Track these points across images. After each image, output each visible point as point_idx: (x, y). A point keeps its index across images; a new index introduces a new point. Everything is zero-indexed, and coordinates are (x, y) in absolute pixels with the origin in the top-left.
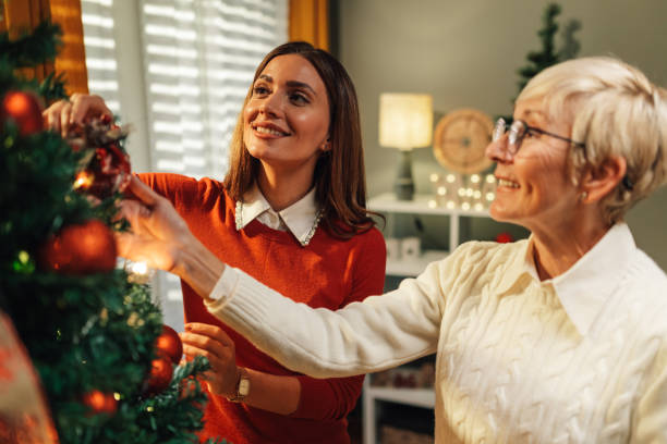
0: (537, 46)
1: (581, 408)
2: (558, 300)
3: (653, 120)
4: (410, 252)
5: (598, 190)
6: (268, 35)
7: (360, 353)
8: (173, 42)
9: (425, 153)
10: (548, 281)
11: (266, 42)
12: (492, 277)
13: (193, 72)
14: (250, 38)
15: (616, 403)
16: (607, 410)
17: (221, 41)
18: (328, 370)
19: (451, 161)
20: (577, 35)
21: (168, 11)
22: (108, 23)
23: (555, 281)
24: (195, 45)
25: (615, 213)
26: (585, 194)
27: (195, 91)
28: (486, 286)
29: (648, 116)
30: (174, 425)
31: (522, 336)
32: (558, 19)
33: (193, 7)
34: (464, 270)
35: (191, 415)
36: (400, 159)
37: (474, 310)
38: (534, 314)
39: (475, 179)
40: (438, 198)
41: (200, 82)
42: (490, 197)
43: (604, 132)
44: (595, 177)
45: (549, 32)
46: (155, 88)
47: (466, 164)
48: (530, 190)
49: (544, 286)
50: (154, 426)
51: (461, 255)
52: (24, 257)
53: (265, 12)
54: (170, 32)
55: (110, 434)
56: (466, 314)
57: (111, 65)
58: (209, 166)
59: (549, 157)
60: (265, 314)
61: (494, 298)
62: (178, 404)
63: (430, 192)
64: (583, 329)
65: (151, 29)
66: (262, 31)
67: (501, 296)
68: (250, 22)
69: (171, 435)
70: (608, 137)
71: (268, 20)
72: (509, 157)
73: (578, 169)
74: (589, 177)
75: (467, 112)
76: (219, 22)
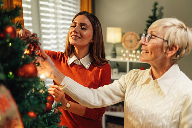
0: (151, 14)
1: (165, 115)
2: (158, 85)
3: (187, 35)
4: (115, 73)
5: (170, 54)
6: (75, 10)
7: (103, 101)
8: (48, 12)
9: (119, 44)
10: (155, 80)
11: (74, 12)
12: (140, 79)
13: (54, 21)
14: (69, 11)
15: (175, 114)
16: (173, 116)
17: (61, 12)
18: (94, 106)
19: (127, 47)
20: (163, 11)
21: (46, 3)
22: (29, 7)
23: (158, 80)
24: (54, 13)
25: (174, 61)
26: (167, 55)
27: (54, 26)
28: (138, 82)
29: (185, 34)
30: (52, 121)
31: (148, 96)
32: (157, 6)
33: (53, 2)
34: (132, 77)
35: (57, 118)
36: (112, 46)
37: (135, 89)
38: (152, 89)
39: (134, 52)
40: (123, 57)
41: (56, 23)
42: (138, 57)
43: (173, 37)
44: (170, 50)
45: (155, 10)
46: (43, 25)
47: (131, 48)
48: (152, 53)
49: (154, 81)
50: (47, 122)
51: (131, 73)
52: (11, 73)
53: (74, 4)
54: (47, 9)
55: (35, 124)
56: (133, 89)
57: (30, 19)
58: (58, 48)
59: (158, 44)
60: (76, 90)
61: (140, 85)
62: (54, 115)
63: (121, 55)
64: (165, 93)
65: (41, 8)
66: (73, 9)
67: (142, 85)
68: (70, 7)
69: (52, 124)
70: (174, 39)
71: (74, 6)
72: (146, 44)
73: (165, 48)
74: (168, 50)
75: (131, 33)
76: (61, 6)
